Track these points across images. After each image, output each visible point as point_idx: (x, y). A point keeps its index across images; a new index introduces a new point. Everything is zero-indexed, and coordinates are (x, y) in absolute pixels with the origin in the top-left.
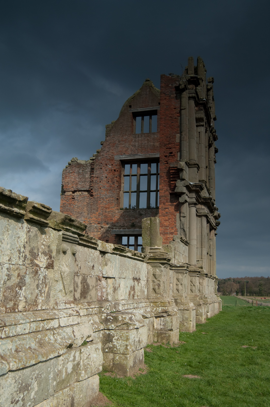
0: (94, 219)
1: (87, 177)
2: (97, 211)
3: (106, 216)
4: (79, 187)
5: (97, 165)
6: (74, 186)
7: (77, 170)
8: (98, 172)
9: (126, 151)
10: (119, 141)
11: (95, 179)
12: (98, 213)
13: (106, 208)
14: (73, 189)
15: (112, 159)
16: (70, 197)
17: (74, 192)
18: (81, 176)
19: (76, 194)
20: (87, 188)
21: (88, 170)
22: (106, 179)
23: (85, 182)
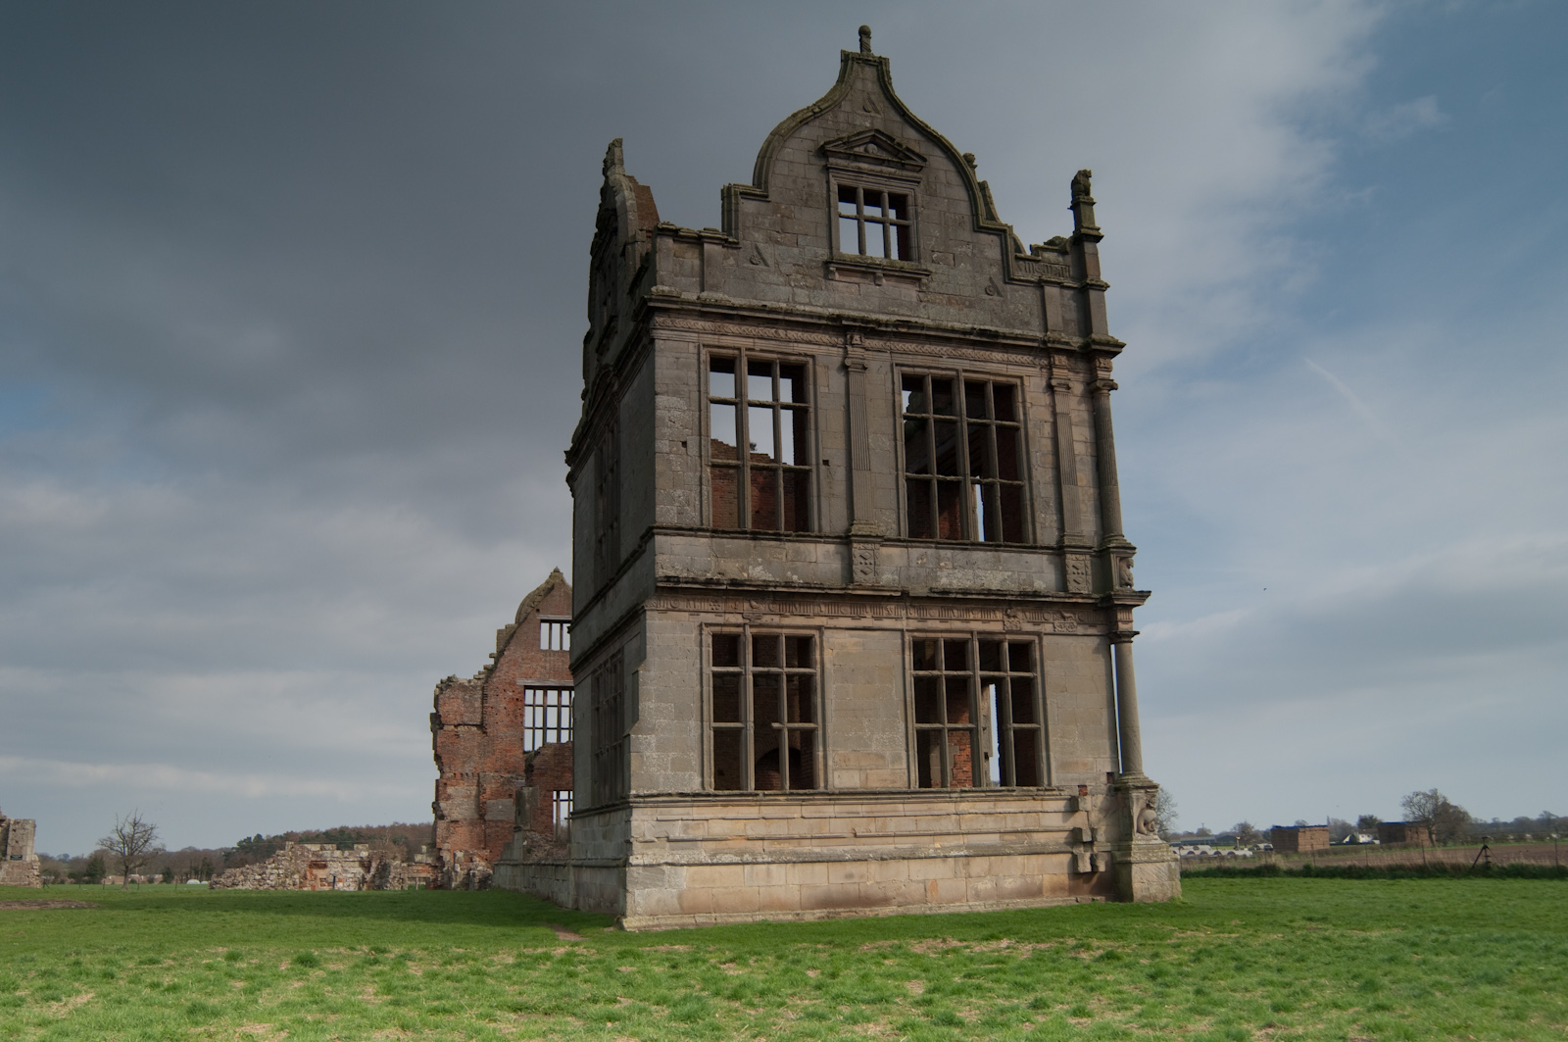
0: (490, 765)
1: (477, 705)
2: (494, 754)
3: (506, 762)
4: (466, 719)
5: (491, 690)
6: (458, 718)
7: (461, 694)
8: (493, 700)
9: (533, 673)
10: (523, 659)
11: (490, 709)
12: (494, 757)
13: (506, 751)
14: (456, 723)
15: (512, 684)
16: (452, 733)
17: (456, 726)
18: (468, 704)
19: (459, 729)
20: (478, 721)
21: (479, 695)
22: (504, 711)
23: (474, 712)
